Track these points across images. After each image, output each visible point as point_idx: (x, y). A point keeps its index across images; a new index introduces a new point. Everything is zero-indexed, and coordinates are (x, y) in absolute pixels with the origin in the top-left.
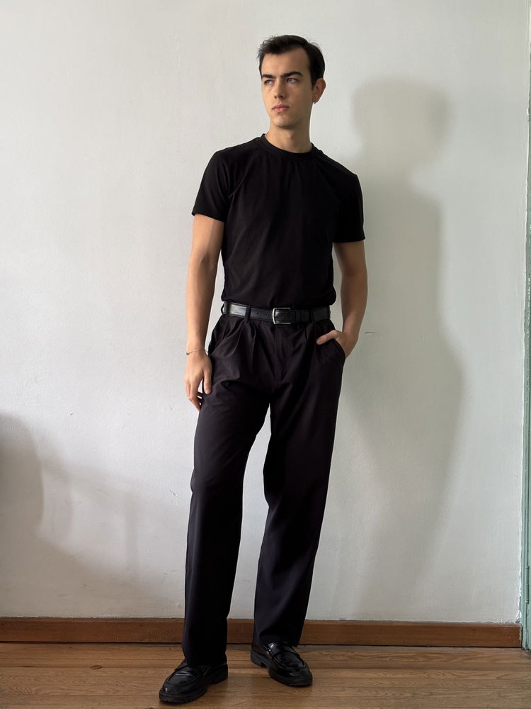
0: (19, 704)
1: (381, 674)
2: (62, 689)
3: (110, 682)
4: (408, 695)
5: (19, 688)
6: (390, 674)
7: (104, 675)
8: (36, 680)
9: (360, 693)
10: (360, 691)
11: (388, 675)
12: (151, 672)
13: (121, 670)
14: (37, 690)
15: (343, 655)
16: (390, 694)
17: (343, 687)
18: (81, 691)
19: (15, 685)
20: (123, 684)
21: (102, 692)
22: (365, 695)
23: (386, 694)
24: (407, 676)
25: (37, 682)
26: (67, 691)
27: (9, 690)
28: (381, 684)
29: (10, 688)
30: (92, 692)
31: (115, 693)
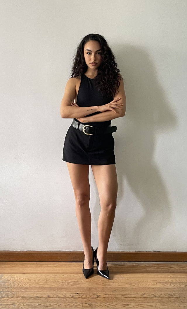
0: (23, 292)
1: (171, 275)
2: (39, 284)
3: (59, 281)
4: (184, 286)
5: (22, 284)
6: (175, 275)
7: (56, 277)
8: (28, 280)
9: (163, 285)
10: (163, 284)
11: (175, 276)
12: (75, 275)
13: (62, 274)
14: (29, 285)
15: (155, 267)
16: (176, 286)
17: (156, 282)
18: (48, 285)
19: (20, 282)
20: (65, 281)
21: (56, 286)
22: (165, 286)
23: (174, 286)
24: (183, 276)
25: (28, 281)
26: (42, 285)
27: (18, 285)
28: (172, 281)
29: (18, 284)
30: (53, 285)
31: (62, 286)
